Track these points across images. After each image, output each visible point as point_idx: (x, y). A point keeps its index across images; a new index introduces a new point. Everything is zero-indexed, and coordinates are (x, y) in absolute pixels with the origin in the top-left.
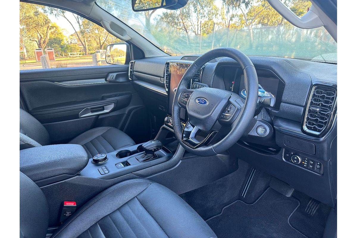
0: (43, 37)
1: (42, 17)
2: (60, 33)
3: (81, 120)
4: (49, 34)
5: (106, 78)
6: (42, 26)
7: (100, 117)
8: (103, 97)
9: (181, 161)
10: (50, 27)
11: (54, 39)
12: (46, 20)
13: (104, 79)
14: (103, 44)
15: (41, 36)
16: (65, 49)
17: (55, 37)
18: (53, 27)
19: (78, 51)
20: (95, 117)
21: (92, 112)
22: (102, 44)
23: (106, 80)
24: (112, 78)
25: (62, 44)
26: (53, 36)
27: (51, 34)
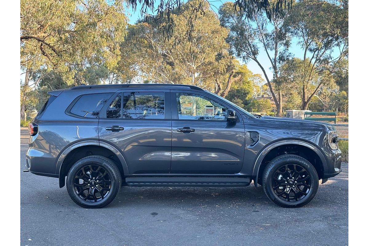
0: (221, 88)
1: (224, 63)
2: (248, 83)
4: (230, 85)
6: (221, 74)
10: (234, 74)
11: (237, 90)
12: (228, 66)
14: (308, 101)
15: (219, 86)
16: (251, 106)
17: (239, 88)
18: (238, 73)
19: (269, 110)
22: (306, 101)
25: (247, 98)
26: (236, 87)
27: (234, 83)
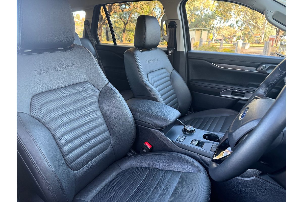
3: (221, 98)
5: (257, 67)
7: (240, 102)
8: (249, 84)
9: (254, 178)
13: (255, 68)
20: (233, 100)
21: (232, 94)
23: (256, 70)
24: (263, 69)
